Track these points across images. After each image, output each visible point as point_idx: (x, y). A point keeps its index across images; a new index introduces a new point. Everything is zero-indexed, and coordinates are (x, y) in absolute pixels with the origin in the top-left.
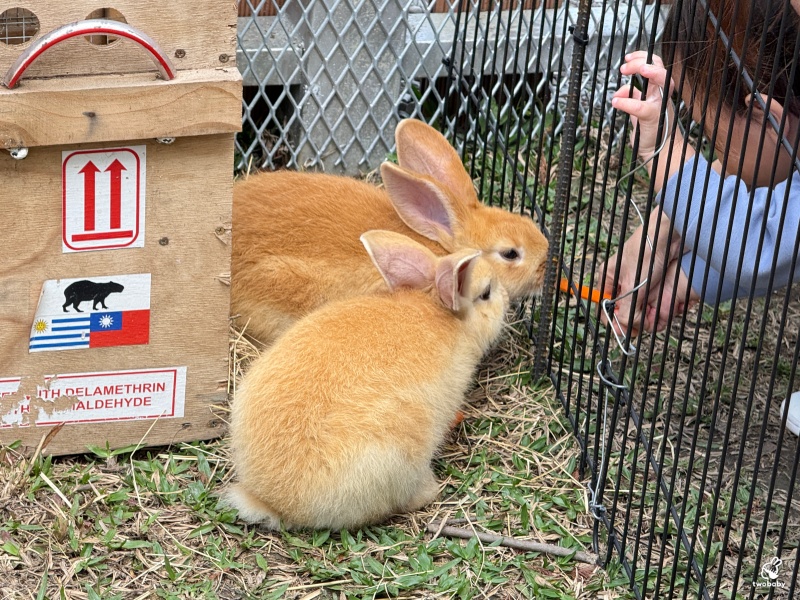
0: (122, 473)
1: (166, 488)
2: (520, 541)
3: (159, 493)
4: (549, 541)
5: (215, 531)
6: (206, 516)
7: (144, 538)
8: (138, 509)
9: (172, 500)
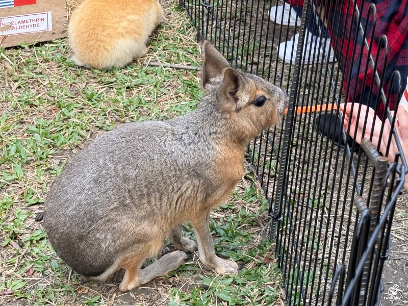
0: (31, 52)
1: (48, 56)
2: (178, 65)
3: (45, 58)
4: (188, 65)
5: (67, 70)
6: (63, 65)
7: (41, 73)
8: (37, 64)
9: (50, 60)
